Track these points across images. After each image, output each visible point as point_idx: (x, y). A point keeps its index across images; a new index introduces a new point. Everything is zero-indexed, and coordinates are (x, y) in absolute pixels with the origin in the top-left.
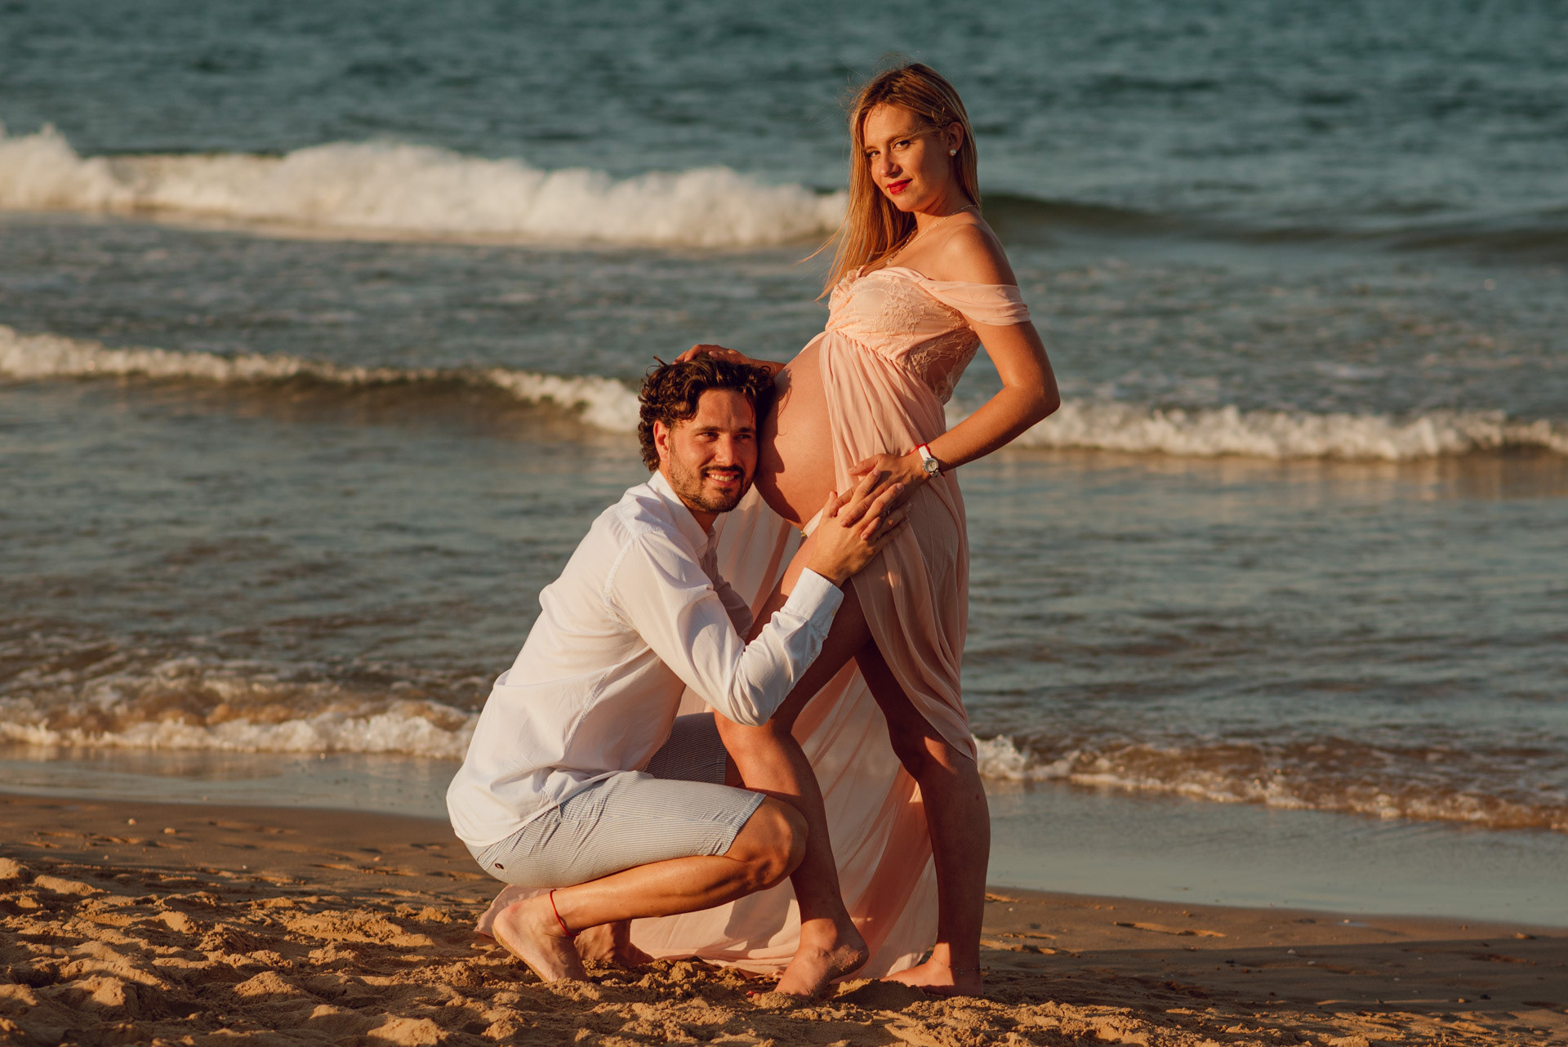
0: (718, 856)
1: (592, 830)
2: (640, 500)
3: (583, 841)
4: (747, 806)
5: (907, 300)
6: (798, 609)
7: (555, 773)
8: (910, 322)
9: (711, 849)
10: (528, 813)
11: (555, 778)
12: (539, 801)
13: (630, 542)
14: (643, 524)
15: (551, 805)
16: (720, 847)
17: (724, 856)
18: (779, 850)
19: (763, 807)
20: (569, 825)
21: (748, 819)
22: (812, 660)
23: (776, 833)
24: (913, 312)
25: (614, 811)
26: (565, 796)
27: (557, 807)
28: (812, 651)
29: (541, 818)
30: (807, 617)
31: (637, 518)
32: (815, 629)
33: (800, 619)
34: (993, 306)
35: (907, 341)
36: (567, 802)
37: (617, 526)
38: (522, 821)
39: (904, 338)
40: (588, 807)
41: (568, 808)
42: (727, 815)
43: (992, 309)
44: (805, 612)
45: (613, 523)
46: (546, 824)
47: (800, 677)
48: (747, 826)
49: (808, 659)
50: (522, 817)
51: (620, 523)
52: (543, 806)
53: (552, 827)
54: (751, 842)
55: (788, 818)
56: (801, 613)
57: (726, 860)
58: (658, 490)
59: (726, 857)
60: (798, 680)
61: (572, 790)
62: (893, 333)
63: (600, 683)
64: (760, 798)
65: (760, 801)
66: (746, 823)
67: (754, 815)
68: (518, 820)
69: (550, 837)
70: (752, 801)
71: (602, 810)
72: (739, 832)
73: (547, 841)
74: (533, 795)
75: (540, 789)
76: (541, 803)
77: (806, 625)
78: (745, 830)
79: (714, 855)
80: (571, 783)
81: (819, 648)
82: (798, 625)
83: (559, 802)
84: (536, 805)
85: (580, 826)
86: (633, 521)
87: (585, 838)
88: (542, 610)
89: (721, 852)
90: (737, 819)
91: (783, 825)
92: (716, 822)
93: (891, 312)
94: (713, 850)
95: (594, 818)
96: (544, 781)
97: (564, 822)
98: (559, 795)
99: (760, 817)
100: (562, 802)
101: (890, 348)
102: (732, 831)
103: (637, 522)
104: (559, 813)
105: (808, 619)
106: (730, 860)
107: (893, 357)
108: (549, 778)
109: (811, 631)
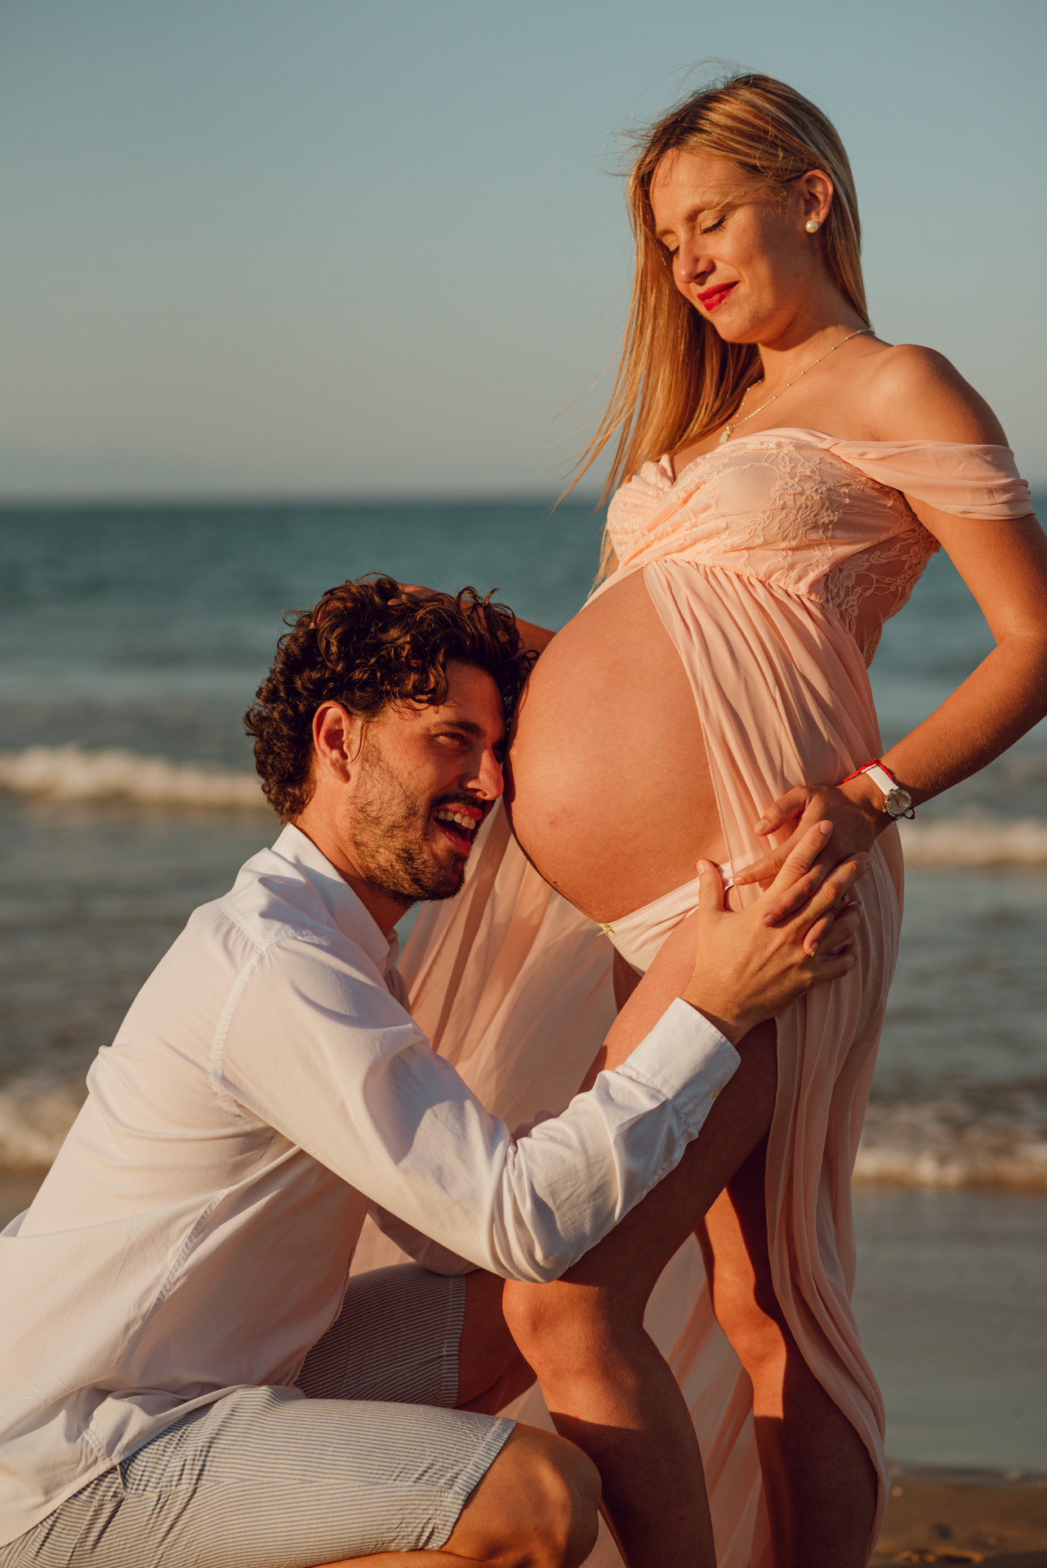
0: (431, 1551)
1: (184, 1509)
2: (266, 881)
3: (169, 1532)
4: (481, 1450)
5: (818, 478)
6: (654, 1075)
7: (110, 1402)
8: (826, 520)
9: (413, 1538)
10: (59, 1485)
11: (109, 1412)
12: (80, 1460)
13: (254, 960)
14: (277, 925)
15: (102, 1467)
16: (432, 1534)
17: (441, 1550)
18: (547, 1535)
19: (512, 1446)
20: (139, 1505)
21: (484, 1476)
22: (662, 1174)
23: (539, 1500)
24: (830, 500)
25: (226, 1470)
26: (128, 1447)
27: (114, 1469)
28: (665, 1160)
29: (86, 1493)
30: (668, 1093)
31: (263, 915)
32: (679, 1119)
33: (653, 1093)
34: (982, 484)
35: (822, 558)
36: (134, 1456)
37: (227, 932)
38: (47, 1501)
39: (816, 553)
40: (176, 1465)
41: (137, 1468)
42: (444, 1469)
43: (978, 489)
44: (666, 1081)
45: (218, 928)
46: (95, 1503)
47: (634, 1204)
48: (482, 1489)
49: (654, 1173)
50: (48, 1492)
51: (232, 926)
52: (87, 1469)
53: (108, 1509)
54: (488, 1519)
55: (562, 1467)
56: (657, 1082)
57: (444, 1559)
58: (298, 859)
59: (445, 1552)
60: (629, 1209)
61: (141, 1433)
62: (794, 543)
63: (199, 1223)
64: (504, 1431)
65: (506, 1436)
66: (479, 1484)
67: (496, 1467)
68: (41, 1499)
69: (105, 1527)
70: (489, 1437)
71: (202, 1470)
72: (466, 1505)
73: (100, 1537)
74: (66, 1449)
75: (79, 1433)
76: (82, 1464)
77: (663, 1106)
78: (479, 1499)
79: (422, 1549)
80: (140, 1421)
81: (678, 1154)
82: (648, 1105)
83: (116, 1459)
84: (75, 1469)
85: (161, 1503)
86: (257, 921)
87: (172, 1527)
88: (88, 1093)
89: (434, 1544)
90: (462, 1478)
91: (551, 1483)
92: (421, 1486)
93: (790, 503)
94: (418, 1540)
95: (186, 1486)
96: (88, 1417)
97: (130, 1496)
98: (115, 1445)
99: (505, 1471)
100: (122, 1458)
101: (794, 574)
102: (452, 1502)
103: (263, 921)
104: (120, 1480)
105: (670, 1096)
106: (452, 1559)
107: (803, 588)
108: (95, 1413)
109: (670, 1120)
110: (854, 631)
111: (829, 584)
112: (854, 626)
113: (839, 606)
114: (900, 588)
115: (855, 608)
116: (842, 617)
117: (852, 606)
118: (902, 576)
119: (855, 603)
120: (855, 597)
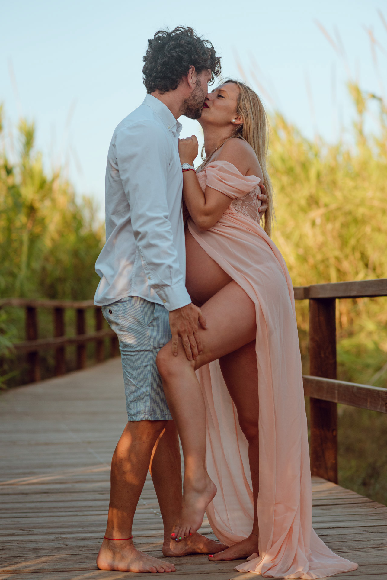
110: (249, 216)
111: (236, 209)
112: (248, 215)
113: (242, 213)
114: (255, 203)
115: (246, 211)
116: (244, 215)
117: (245, 211)
118: (254, 200)
119: (245, 210)
120: (244, 209)
